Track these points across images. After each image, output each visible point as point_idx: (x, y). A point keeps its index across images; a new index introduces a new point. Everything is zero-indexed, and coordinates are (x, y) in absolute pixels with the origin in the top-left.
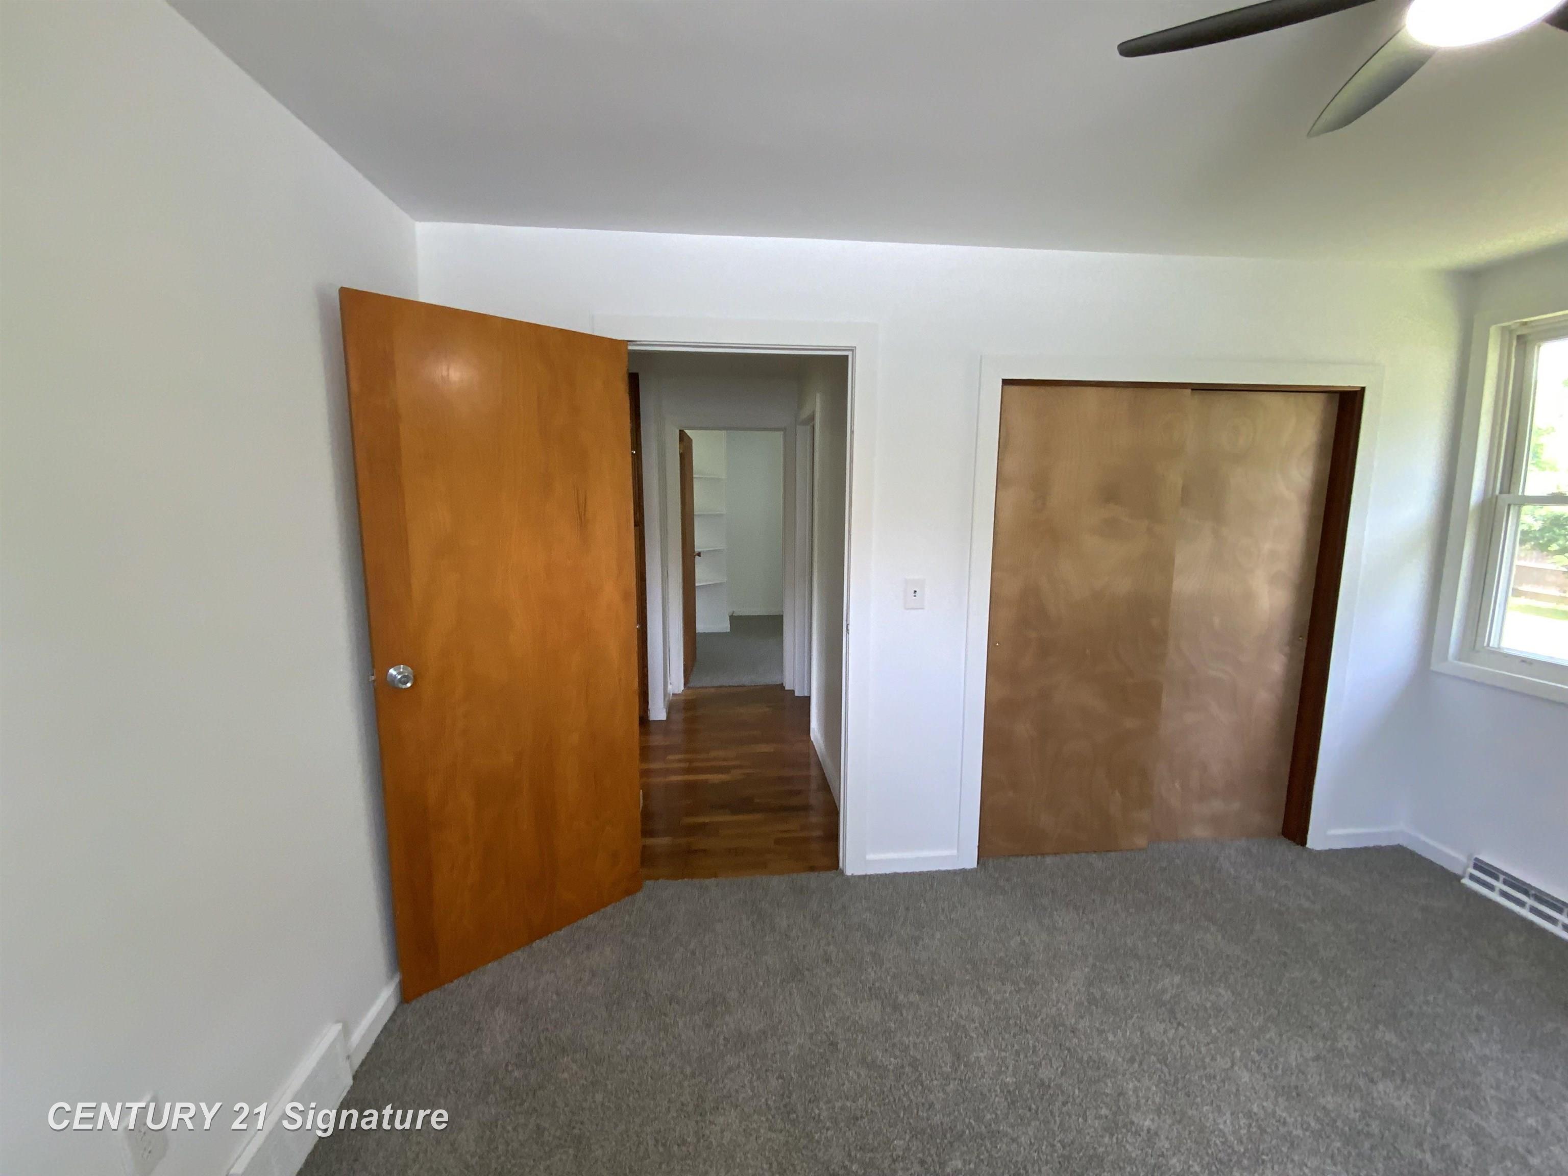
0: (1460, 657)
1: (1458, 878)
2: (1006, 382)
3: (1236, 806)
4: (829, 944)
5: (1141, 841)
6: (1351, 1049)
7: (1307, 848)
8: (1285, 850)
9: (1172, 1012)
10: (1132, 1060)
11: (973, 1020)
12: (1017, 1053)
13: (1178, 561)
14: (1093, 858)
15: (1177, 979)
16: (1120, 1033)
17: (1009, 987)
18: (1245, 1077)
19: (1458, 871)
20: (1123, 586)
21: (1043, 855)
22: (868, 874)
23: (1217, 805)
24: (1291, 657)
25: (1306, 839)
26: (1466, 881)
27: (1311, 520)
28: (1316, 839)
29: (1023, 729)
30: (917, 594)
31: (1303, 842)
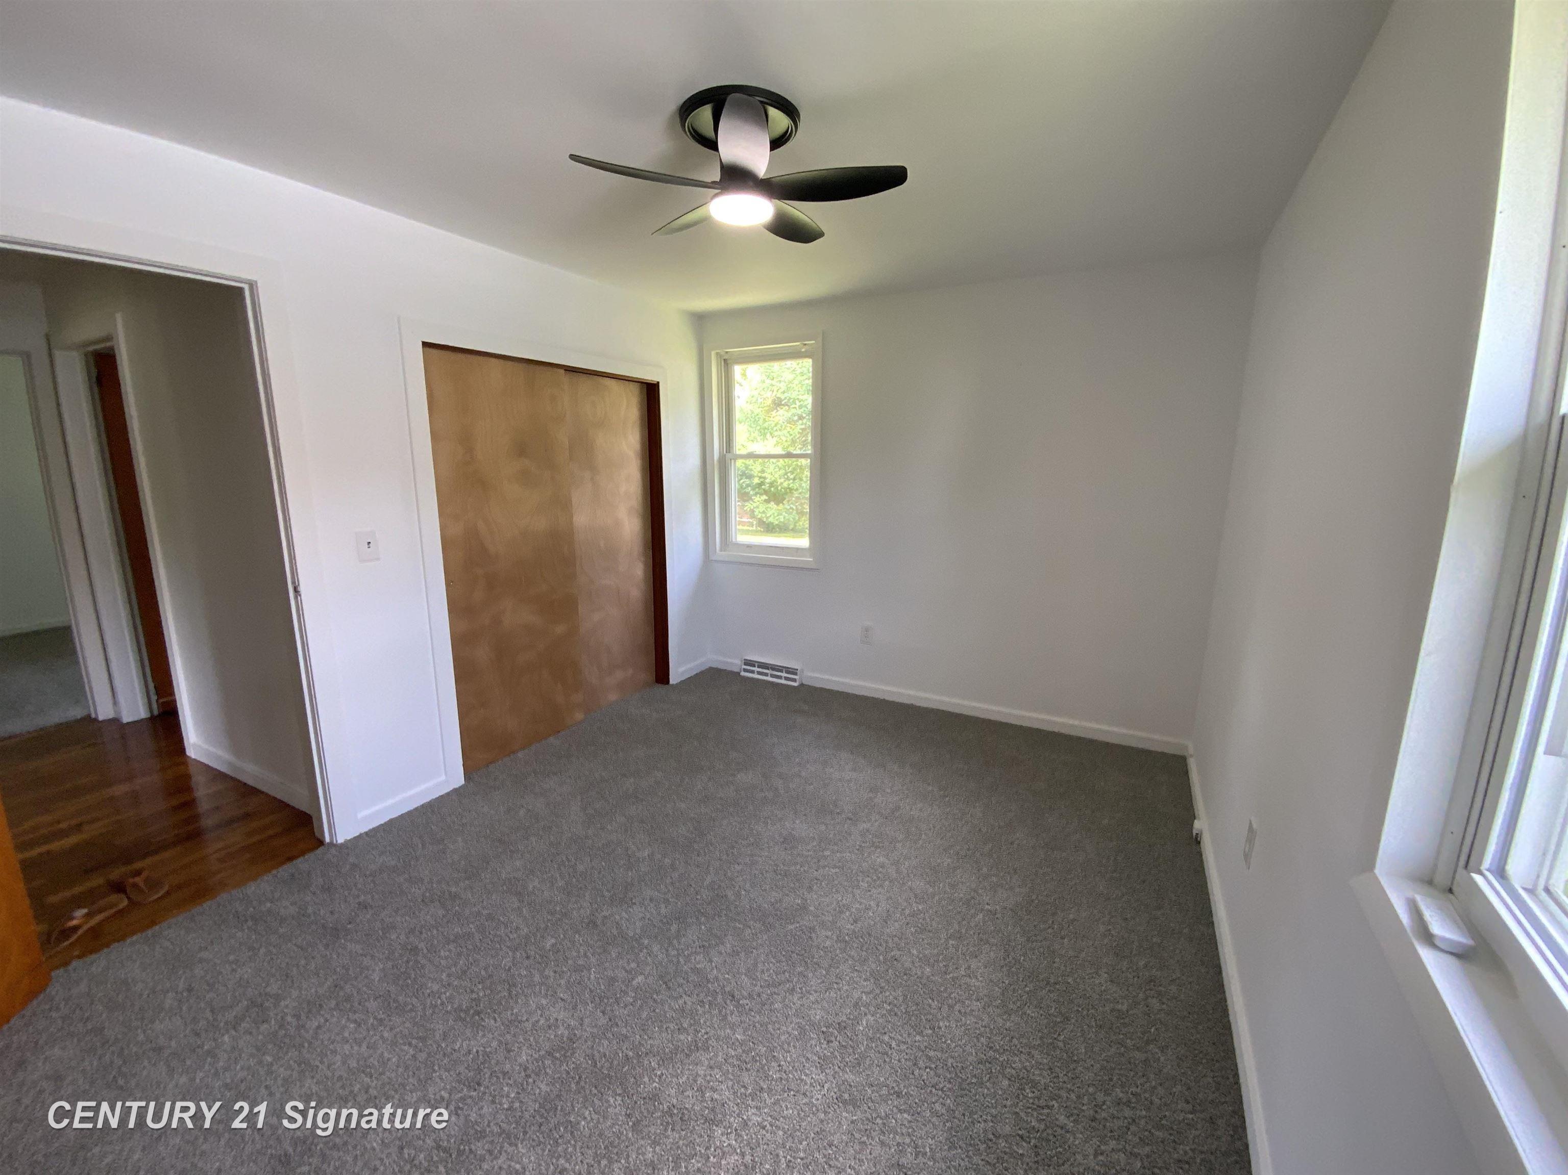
0: (721, 550)
1: (739, 673)
2: (425, 344)
3: (630, 671)
4: (358, 896)
5: (579, 716)
6: (722, 767)
7: (673, 685)
8: (660, 689)
9: (637, 797)
10: (626, 831)
11: (519, 870)
12: (559, 869)
13: (574, 500)
14: (551, 739)
15: (632, 780)
16: (614, 823)
17: (533, 839)
18: (683, 805)
19: (736, 670)
20: (541, 524)
21: (514, 752)
22: (363, 831)
23: (619, 675)
24: (646, 565)
25: (669, 679)
26: (743, 674)
27: (643, 469)
28: (674, 679)
29: (482, 653)
30: (371, 545)
31: (667, 682)
